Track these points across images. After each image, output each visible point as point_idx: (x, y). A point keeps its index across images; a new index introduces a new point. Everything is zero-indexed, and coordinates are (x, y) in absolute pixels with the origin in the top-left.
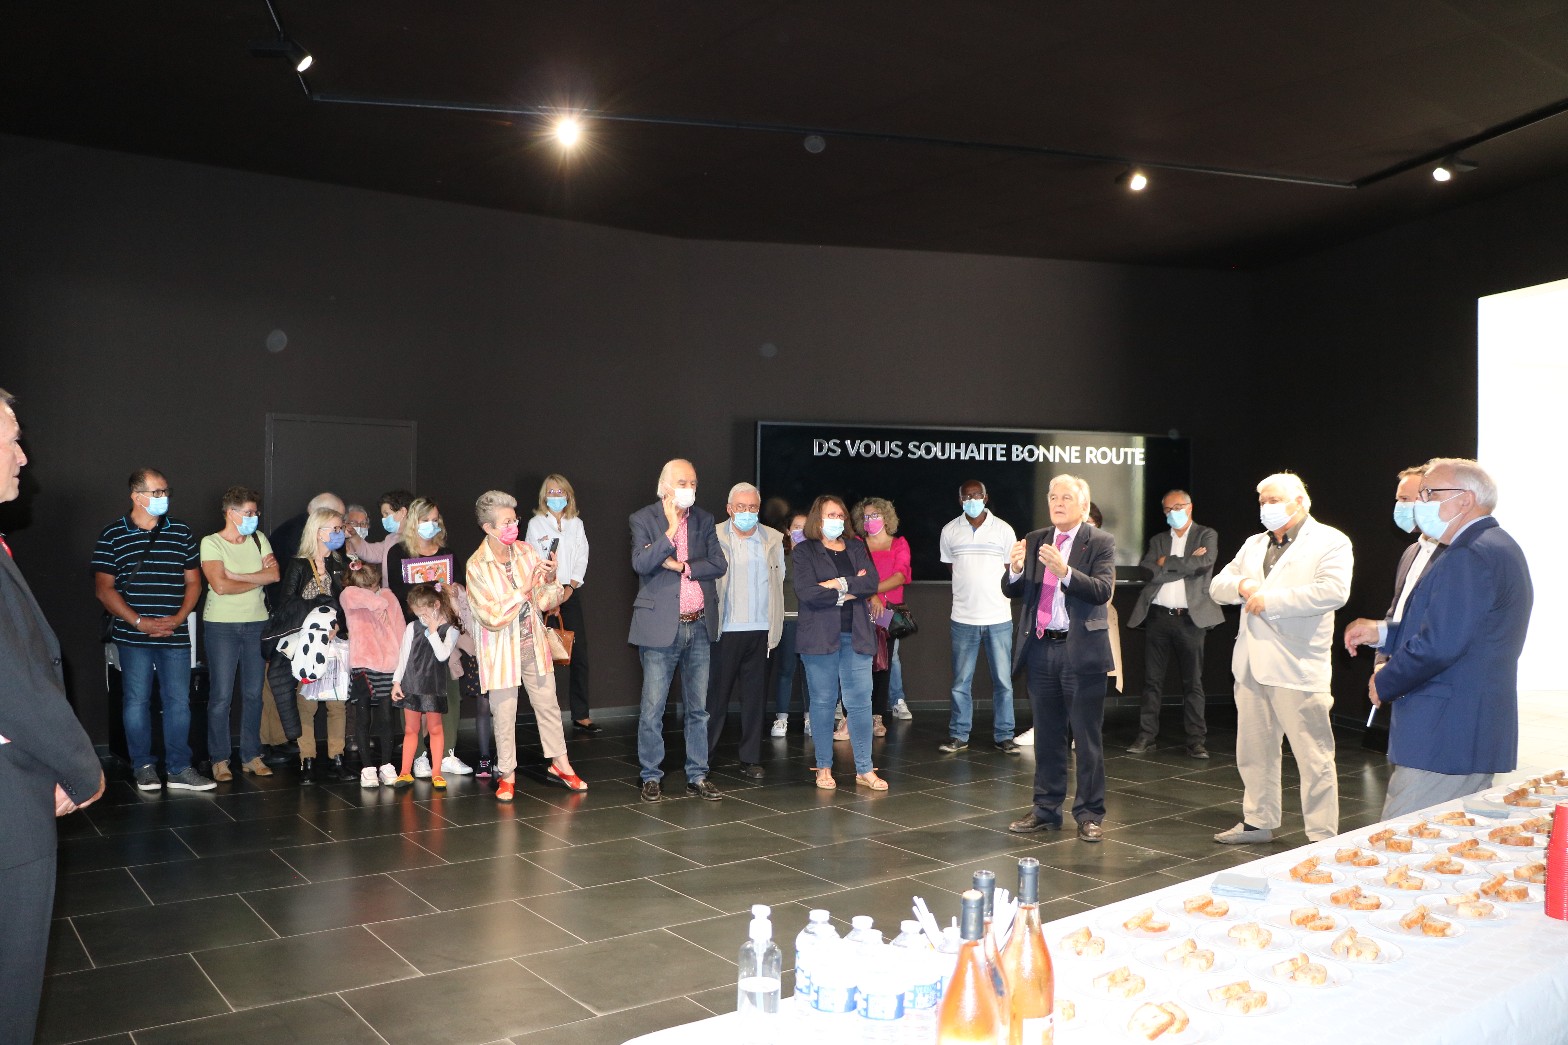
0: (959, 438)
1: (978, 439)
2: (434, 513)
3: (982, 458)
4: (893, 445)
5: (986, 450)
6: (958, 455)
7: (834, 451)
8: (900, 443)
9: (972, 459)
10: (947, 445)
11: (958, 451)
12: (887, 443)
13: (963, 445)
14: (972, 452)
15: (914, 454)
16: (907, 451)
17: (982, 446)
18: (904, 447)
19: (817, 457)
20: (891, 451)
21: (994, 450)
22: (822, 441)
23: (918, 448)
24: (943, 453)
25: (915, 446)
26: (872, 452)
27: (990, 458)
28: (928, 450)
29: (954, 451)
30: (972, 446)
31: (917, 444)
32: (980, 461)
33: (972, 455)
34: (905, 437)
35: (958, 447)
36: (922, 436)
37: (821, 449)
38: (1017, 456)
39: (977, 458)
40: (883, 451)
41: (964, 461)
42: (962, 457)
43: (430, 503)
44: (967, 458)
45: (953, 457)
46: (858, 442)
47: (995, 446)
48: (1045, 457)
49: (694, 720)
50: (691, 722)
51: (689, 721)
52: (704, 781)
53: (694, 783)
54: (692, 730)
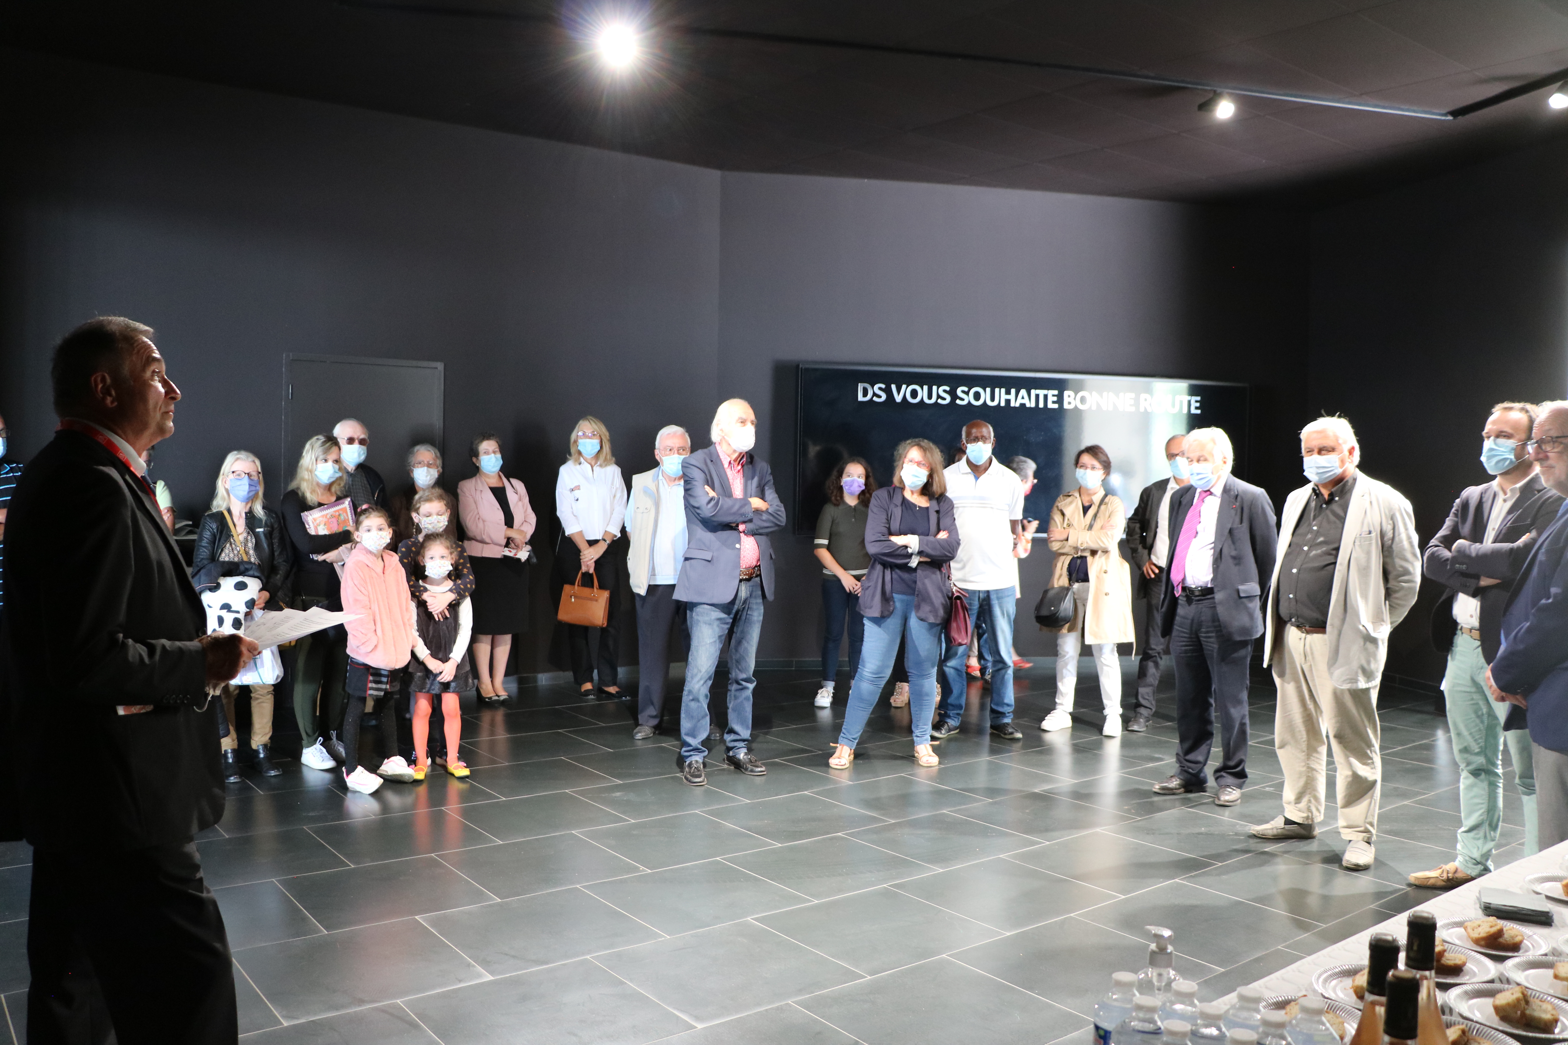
0: (1008, 384)
1: (1030, 384)
3: (1033, 405)
4: (941, 390)
5: (1037, 396)
6: (1008, 401)
7: (879, 397)
8: (948, 388)
9: (1023, 405)
10: (997, 390)
11: (1008, 397)
12: (935, 388)
13: (1013, 391)
14: (1023, 398)
15: (962, 399)
16: (954, 397)
17: (1033, 392)
18: (953, 394)
19: (867, 403)
20: (939, 397)
21: (1046, 397)
22: (866, 385)
23: (967, 393)
24: (993, 399)
25: (963, 392)
26: (919, 398)
27: (1041, 405)
28: (977, 396)
29: (1004, 397)
30: (1023, 392)
31: (966, 389)
32: (1030, 409)
33: (1023, 401)
34: (954, 382)
35: (1008, 392)
36: (971, 382)
37: (865, 394)
38: (1069, 403)
39: (1028, 405)
40: (930, 397)
41: (1015, 407)
42: (1012, 404)
44: (1017, 405)
45: (1003, 404)
46: (904, 387)
47: (1045, 392)
48: (1098, 405)
49: (740, 687)
50: (737, 690)
51: (734, 687)
52: (746, 754)
53: (734, 757)
54: (736, 698)
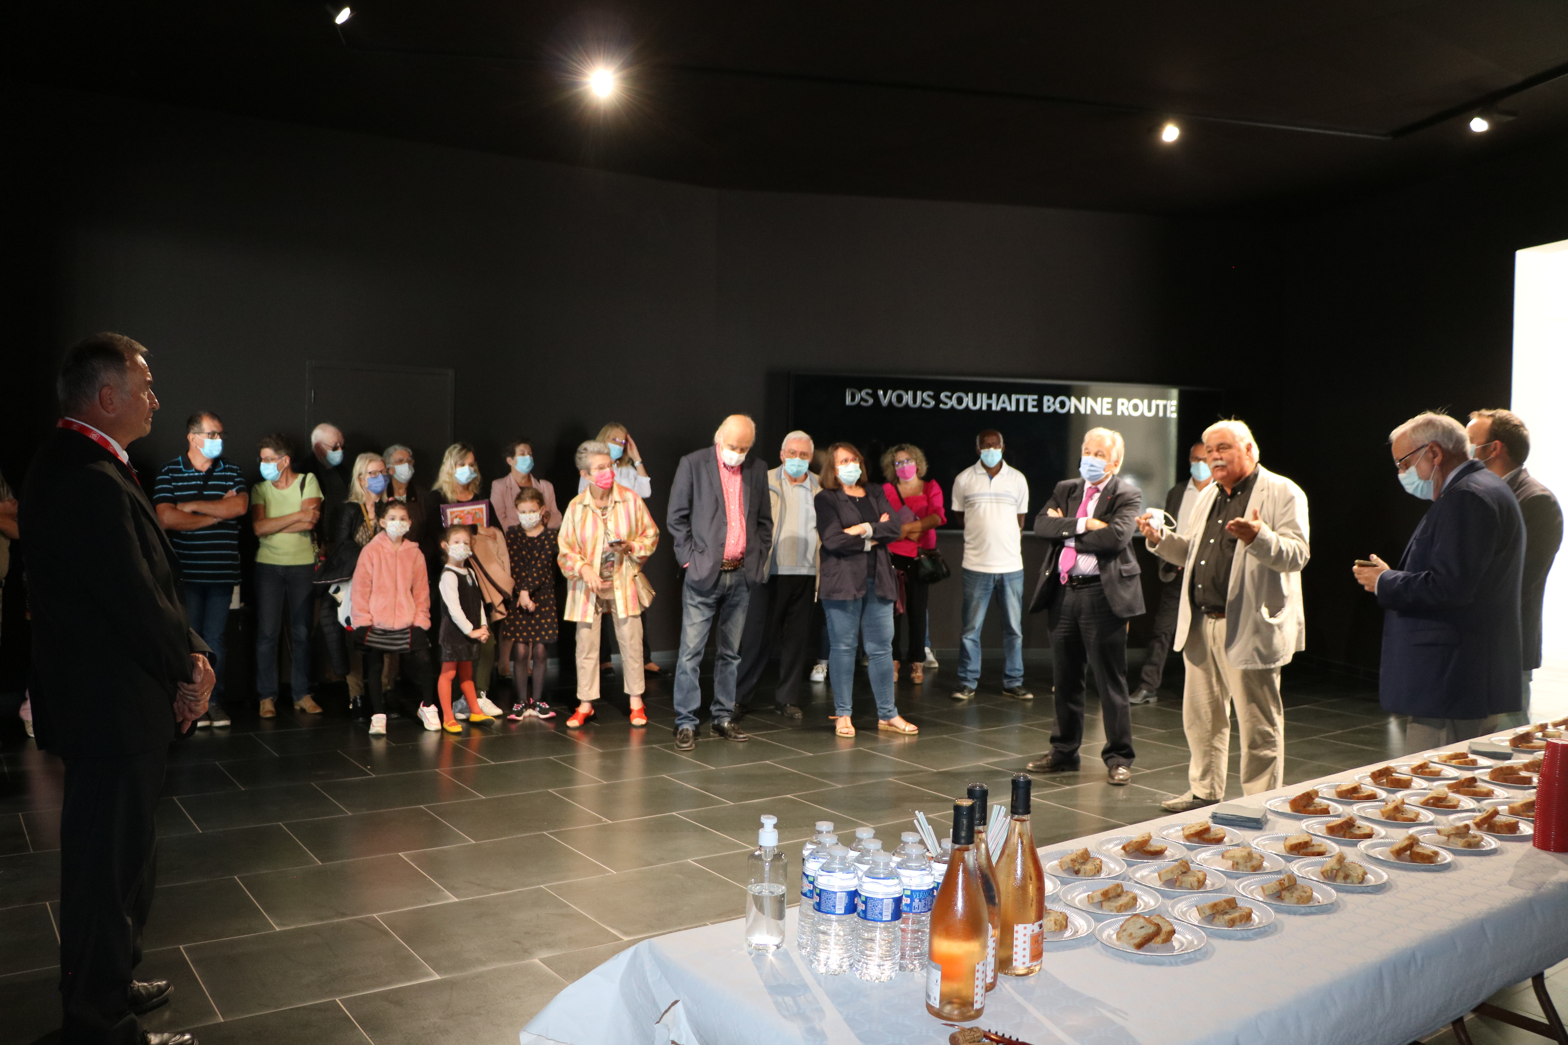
0: (991, 389)
1: (1010, 390)
2: (470, 458)
3: (1014, 408)
4: (925, 394)
5: (1018, 401)
6: (989, 406)
7: (866, 401)
8: (931, 393)
9: (1004, 410)
10: (979, 395)
11: (989, 401)
12: (919, 393)
13: (994, 396)
14: (1004, 402)
15: (946, 404)
16: (938, 401)
17: (1014, 397)
18: (936, 398)
19: (850, 407)
20: (923, 401)
21: (1026, 401)
22: (854, 390)
23: (950, 398)
24: (975, 404)
25: (947, 397)
26: (904, 401)
27: (1022, 409)
28: (960, 401)
29: (986, 401)
30: (1004, 397)
31: (949, 394)
32: (1011, 412)
33: (1004, 406)
34: (937, 387)
35: (990, 397)
36: (954, 387)
37: (853, 399)
38: (1049, 407)
39: (1009, 409)
40: (915, 401)
41: (996, 412)
42: (994, 408)
43: (465, 447)
44: (999, 408)
45: (984, 408)
46: (890, 392)
47: (1026, 397)
48: (1076, 408)
49: (725, 662)
50: (722, 665)
51: (720, 663)
52: (730, 723)
53: (719, 725)
54: (722, 672)
